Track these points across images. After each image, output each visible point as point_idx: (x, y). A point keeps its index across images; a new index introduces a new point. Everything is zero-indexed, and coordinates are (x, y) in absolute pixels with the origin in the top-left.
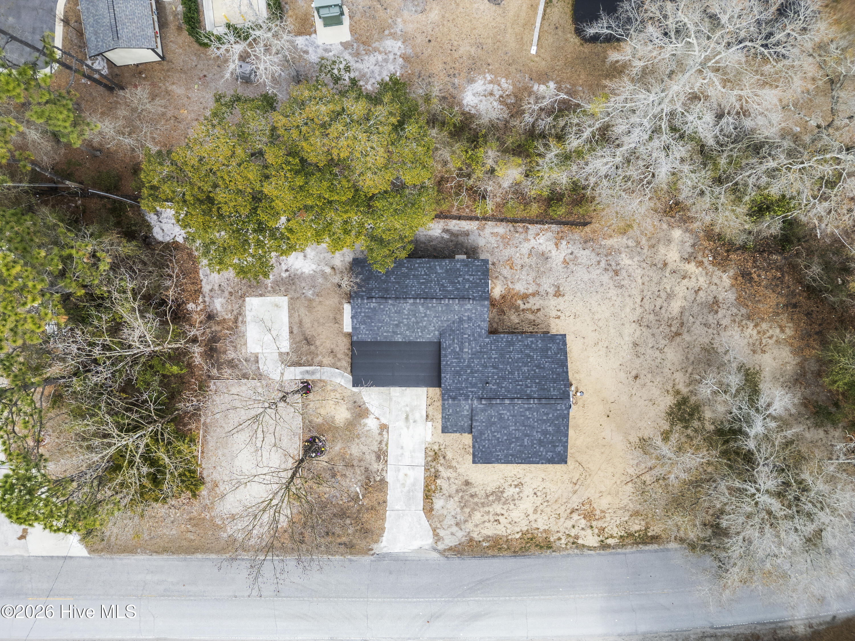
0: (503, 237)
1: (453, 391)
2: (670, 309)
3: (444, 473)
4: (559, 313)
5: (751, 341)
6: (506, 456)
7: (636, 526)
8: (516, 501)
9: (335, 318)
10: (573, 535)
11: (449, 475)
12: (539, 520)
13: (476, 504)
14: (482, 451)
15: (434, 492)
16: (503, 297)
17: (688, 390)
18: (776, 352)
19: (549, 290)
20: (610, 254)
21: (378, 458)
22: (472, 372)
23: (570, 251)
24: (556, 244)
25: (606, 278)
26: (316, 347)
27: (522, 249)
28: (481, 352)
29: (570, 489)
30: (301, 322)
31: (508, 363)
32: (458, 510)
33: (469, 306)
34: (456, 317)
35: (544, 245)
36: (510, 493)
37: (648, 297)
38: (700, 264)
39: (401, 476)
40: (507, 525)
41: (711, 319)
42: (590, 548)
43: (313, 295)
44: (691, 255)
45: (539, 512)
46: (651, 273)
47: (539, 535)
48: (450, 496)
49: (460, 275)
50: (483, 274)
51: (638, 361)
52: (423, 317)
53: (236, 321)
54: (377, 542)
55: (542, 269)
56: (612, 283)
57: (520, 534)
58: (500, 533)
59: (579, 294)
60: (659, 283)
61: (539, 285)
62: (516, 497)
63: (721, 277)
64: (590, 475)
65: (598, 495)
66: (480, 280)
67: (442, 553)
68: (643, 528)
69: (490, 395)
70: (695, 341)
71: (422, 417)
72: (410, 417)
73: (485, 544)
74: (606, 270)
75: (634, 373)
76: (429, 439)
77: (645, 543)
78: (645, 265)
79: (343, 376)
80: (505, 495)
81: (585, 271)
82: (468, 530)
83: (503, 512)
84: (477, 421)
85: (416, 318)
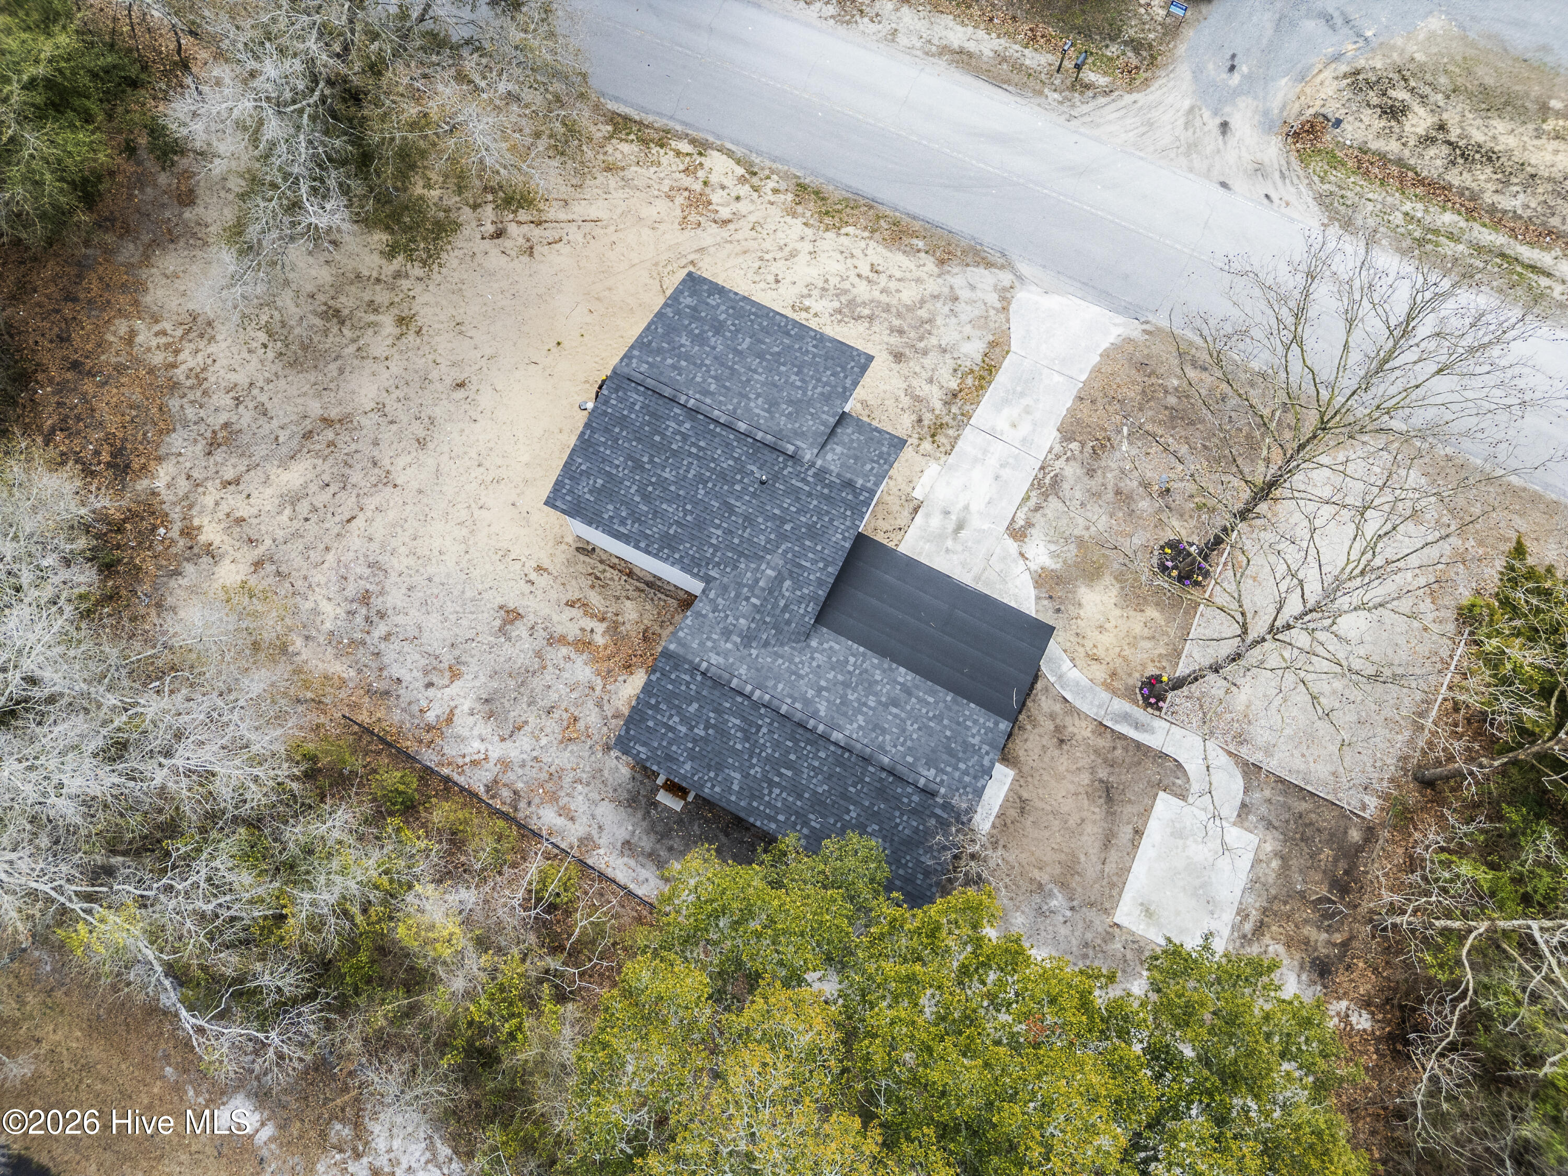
0: (554, 798)
1: (844, 500)
2: (310, 476)
3: (935, 397)
4: (533, 576)
5: (202, 344)
6: (799, 338)
7: (626, 149)
8: (821, 285)
9: (1022, 811)
10: (747, 187)
11: (927, 387)
12: (796, 237)
13: (899, 315)
14: (844, 369)
15: (972, 371)
16: (628, 667)
17: (380, 317)
18: (173, 304)
19: (525, 634)
20: (352, 642)
21: (1056, 482)
22: (783, 521)
23: (431, 692)
24: (450, 720)
25: (394, 598)
26: (1093, 770)
27: (527, 747)
28: (741, 554)
29: (707, 259)
30: (1108, 841)
31: (695, 504)
32: (939, 321)
33: (715, 659)
34: (754, 652)
35: (476, 732)
36: (824, 302)
37: (337, 519)
38: (189, 532)
39: (1025, 429)
40: (861, 255)
41: (245, 418)
42: (730, 154)
43: (1051, 895)
44: (194, 559)
45: (787, 249)
46: (298, 561)
47: (808, 214)
48: (945, 351)
49: (694, 741)
50: (644, 719)
51: (438, 412)
52: (827, 689)
53: (1260, 928)
54: (1129, 340)
55: (512, 684)
56: (388, 584)
57: (843, 231)
58: (880, 249)
59: (469, 594)
60: (297, 535)
61: (539, 654)
62: (816, 293)
63: (168, 486)
64: (656, 264)
65: (662, 227)
66: (656, 708)
67: (1007, 265)
68: (614, 141)
69: (769, 456)
70: (305, 394)
71: (928, 515)
72: (951, 527)
73: (921, 244)
74: (382, 615)
75: (460, 394)
76: (933, 469)
77: (627, 119)
78: (299, 584)
79: (1061, 677)
80: (836, 304)
81: (426, 635)
82: (940, 280)
83: (856, 280)
84: (824, 423)
85: (844, 697)
